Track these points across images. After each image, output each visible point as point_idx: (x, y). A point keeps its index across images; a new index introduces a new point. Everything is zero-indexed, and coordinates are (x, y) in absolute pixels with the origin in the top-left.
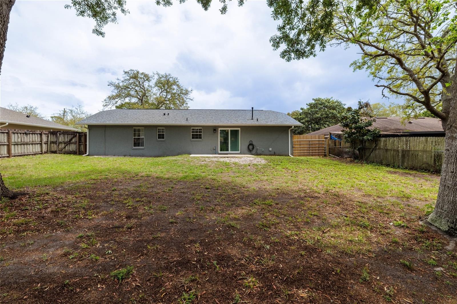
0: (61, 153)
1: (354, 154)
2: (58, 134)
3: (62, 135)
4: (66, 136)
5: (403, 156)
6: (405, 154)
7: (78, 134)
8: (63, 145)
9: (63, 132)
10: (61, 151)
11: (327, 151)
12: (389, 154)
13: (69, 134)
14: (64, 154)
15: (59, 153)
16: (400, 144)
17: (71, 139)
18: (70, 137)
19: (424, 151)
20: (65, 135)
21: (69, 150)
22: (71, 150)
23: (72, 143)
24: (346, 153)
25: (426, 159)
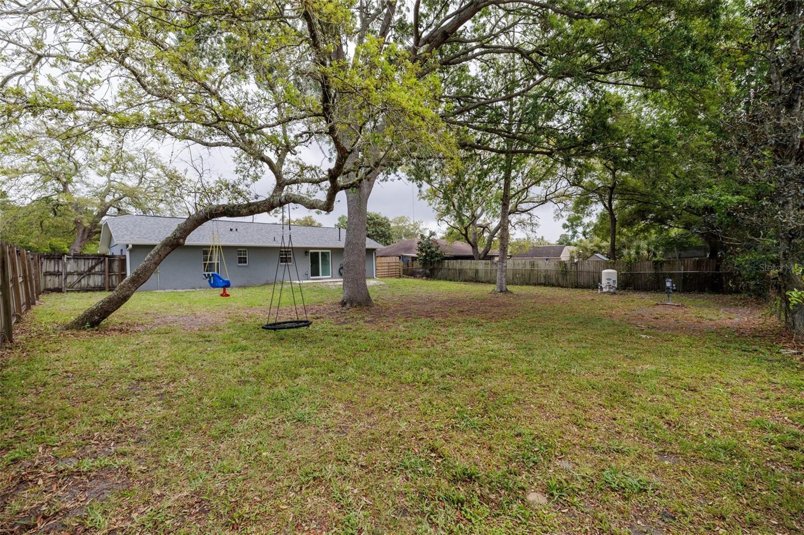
0: (72, 291)
1: (426, 273)
2: (65, 260)
3: (72, 260)
4: (81, 262)
5: (459, 273)
6: (461, 271)
7: (107, 259)
8: (76, 278)
9: (75, 255)
10: (73, 287)
11: (401, 272)
12: (451, 272)
13: (89, 259)
14: (79, 291)
15: (67, 291)
16: (457, 264)
17: (93, 267)
18: (91, 263)
19: (470, 269)
20: (79, 261)
21: (88, 285)
22: (92, 284)
23: (94, 274)
24: (419, 273)
25: (471, 274)
